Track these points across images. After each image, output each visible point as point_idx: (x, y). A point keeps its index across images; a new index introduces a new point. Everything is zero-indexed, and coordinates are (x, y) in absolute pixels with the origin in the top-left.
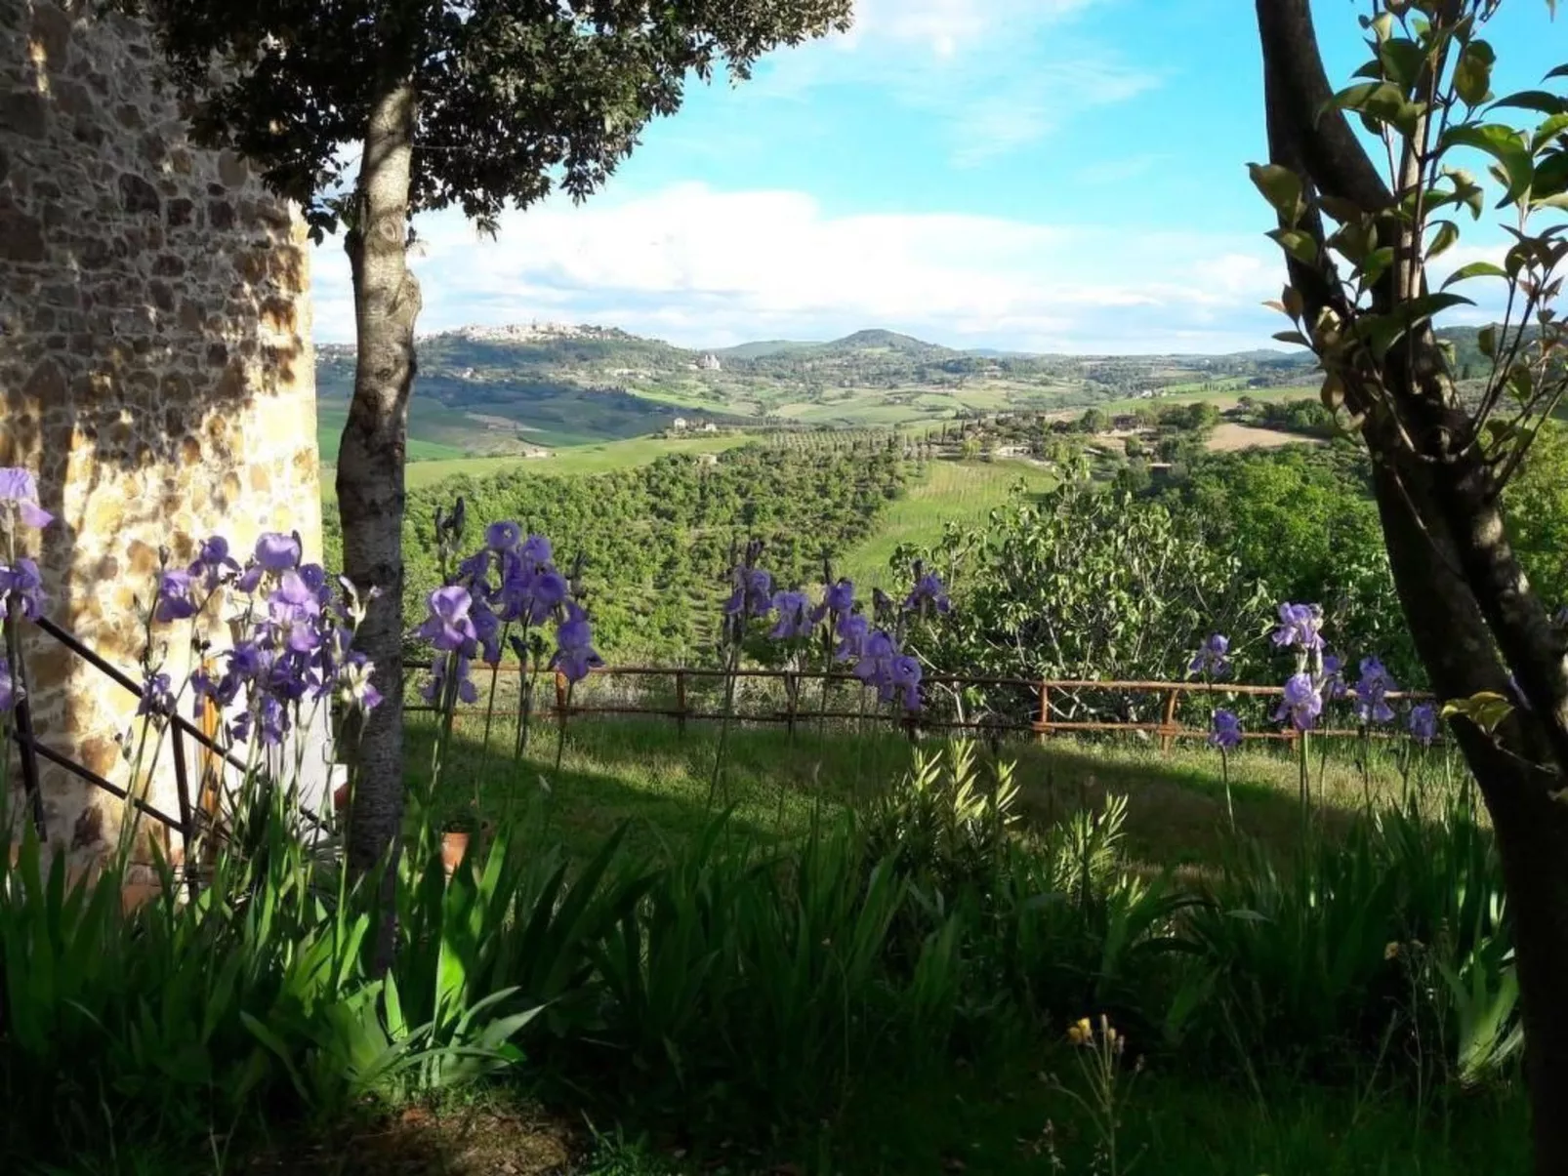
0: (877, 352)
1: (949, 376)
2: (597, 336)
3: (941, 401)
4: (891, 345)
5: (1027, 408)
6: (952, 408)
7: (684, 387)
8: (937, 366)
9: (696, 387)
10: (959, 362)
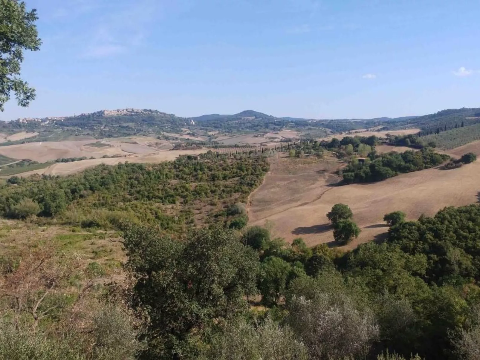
0: (250, 118)
1: (277, 127)
2: (150, 113)
3: (274, 136)
4: (255, 116)
5: (305, 138)
6: (279, 138)
7: (182, 131)
8: (272, 123)
9: (186, 131)
10: (280, 122)
